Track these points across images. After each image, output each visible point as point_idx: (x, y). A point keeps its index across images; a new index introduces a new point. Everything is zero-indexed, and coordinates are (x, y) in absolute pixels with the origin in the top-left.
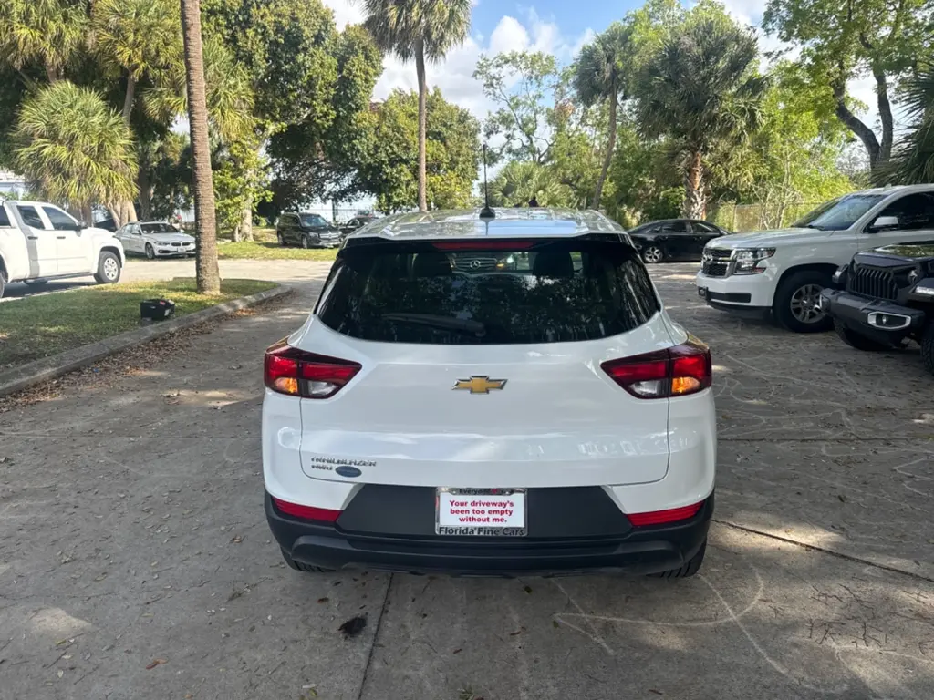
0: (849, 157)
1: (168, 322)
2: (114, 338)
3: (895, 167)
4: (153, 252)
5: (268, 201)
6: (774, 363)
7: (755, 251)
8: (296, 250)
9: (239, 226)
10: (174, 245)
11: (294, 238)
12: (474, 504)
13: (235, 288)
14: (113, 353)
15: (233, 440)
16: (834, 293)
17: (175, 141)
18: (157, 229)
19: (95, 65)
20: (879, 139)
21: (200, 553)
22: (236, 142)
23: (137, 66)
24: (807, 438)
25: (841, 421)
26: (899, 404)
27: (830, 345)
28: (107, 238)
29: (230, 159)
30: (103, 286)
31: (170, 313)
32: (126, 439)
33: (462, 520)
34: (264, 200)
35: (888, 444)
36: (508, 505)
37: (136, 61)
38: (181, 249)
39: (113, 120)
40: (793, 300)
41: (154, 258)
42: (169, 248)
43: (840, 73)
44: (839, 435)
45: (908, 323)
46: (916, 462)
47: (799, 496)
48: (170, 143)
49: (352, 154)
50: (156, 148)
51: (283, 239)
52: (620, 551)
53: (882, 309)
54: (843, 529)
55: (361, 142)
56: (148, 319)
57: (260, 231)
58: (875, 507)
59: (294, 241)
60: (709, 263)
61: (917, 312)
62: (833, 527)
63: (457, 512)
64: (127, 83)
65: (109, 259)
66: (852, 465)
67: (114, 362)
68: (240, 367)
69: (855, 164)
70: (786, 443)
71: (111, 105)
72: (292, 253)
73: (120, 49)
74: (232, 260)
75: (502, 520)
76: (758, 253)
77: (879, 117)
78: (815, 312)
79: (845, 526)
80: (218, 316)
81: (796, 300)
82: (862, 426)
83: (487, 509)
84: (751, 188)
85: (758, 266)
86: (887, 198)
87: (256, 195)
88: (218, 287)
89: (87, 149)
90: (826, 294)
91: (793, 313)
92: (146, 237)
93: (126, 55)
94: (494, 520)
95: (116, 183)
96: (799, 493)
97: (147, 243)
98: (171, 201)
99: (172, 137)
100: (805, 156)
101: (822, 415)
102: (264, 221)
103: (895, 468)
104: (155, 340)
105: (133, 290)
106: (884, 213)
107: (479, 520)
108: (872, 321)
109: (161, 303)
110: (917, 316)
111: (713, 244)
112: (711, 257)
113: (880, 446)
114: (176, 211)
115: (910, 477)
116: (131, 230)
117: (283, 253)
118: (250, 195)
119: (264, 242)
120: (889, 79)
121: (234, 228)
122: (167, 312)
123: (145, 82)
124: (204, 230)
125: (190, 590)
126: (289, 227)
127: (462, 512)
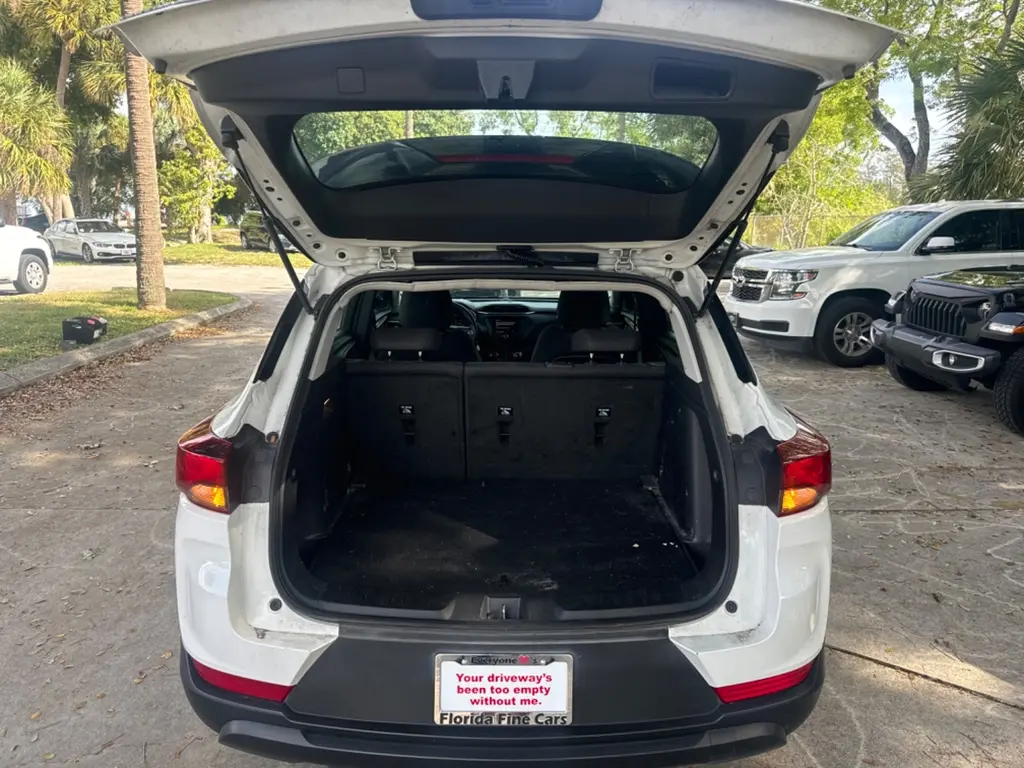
0: (868, 165)
1: (97, 345)
2: (25, 368)
3: (936, 179)
4: (92, 255)
5: (230, 197)
6: (821, 406)
7: (794, 274)
8: (262, 254)
9: (196, 225)
10: (117, 246)
11: (261, 241)
12: (492, 678)
13: (183, 302)
14: (22, 387)
15: (165, 512)
16: (889, 326)
17: (121, 124)
18: (98, 227)
19: (22, 31)
20: (915, 147)
21: (103, 696)
22: (193, 128)
23: (73, 35)
24: (877, 508)
25: (913, 484)
26: (974, 461)
27: (880, 383)
28: (31, 238)
29: (186, 149)
30: (23, 296)
31: (101, 334)
32: (22, 512)
33: (474, 702)
34: (225, 196)
35: (974, 517)
36: (544, 680)
37: (71, 27)
38: (123, 252)
39: (43, 98)
40: (837, 329)
41: (93, 261)
42: (112, 250)
43: (875, 73)
44: (913, 504)
45: (981, 364)
46: (1012, 542)
47: (883, 594)
48: (116, 127)
49: (328, 146)
50: (98, 132)
51: (247, 242)
52: (705, 742)
53: (950, 347)
54: (947, 645)
55: (338, 133)
56: (72, 343)
57: (220, 231)
58: (979, 610)
59: (260, 244)
60: (740, 285)
61: (992, 352)
62: (936, 642)
63: (467, 690)
64: (60, 55)
65: (33, 264)
66: (939, 547)
67: (22, 399)
68: (183, 407)
69: (874, 174)
70: (855, 514)
71: (40, 81)
72: (258, 257)
73: (51, 12)
74: (186, 266)
75: (534, 702)
76: (798, 275)
77: (915, 124)
78: (861, 344)
79: (949, 639)
80: (162, 338)
81: (840, 330)
82: (937, 491)
83: (511, 685)
84: (773, 197)
85: (797, 291)
86: (940, 216)
87: (216, 190)
88: (164, 301)
89: (9, 131)
90: (880, 326)
91: (836, 345)
92: (83, 237)
93: (59, 20)
94: (523, 702)
95: (43, 173)
96: (884, 590)
97: (85, 244)
98: (117, 195)
99: (118, 120)
100: (829, 165)
101: (889, 476)
102: (225, 220)
103: (989, 551)
104: (79, 368)
105: (59, 304)
106: (939, 232)
107: (500, 702)
108: (937, 361)
109: (89, 321)
110: (991, 357)
111: (742, 263)
112: (743, 278)
113: (964, 520)
114: (123, 206)
115: (1009, 564)
116: (66, 230)
117: (247, 258)
118: (209, 190)
119: (226, 244)
120: (927, 81)
121: (190, 228)
122: (96, 334)
123: (83, 55)
124: (146, 233)
125: (82, 760)
126: (255, 228)
127: (474, 690)
